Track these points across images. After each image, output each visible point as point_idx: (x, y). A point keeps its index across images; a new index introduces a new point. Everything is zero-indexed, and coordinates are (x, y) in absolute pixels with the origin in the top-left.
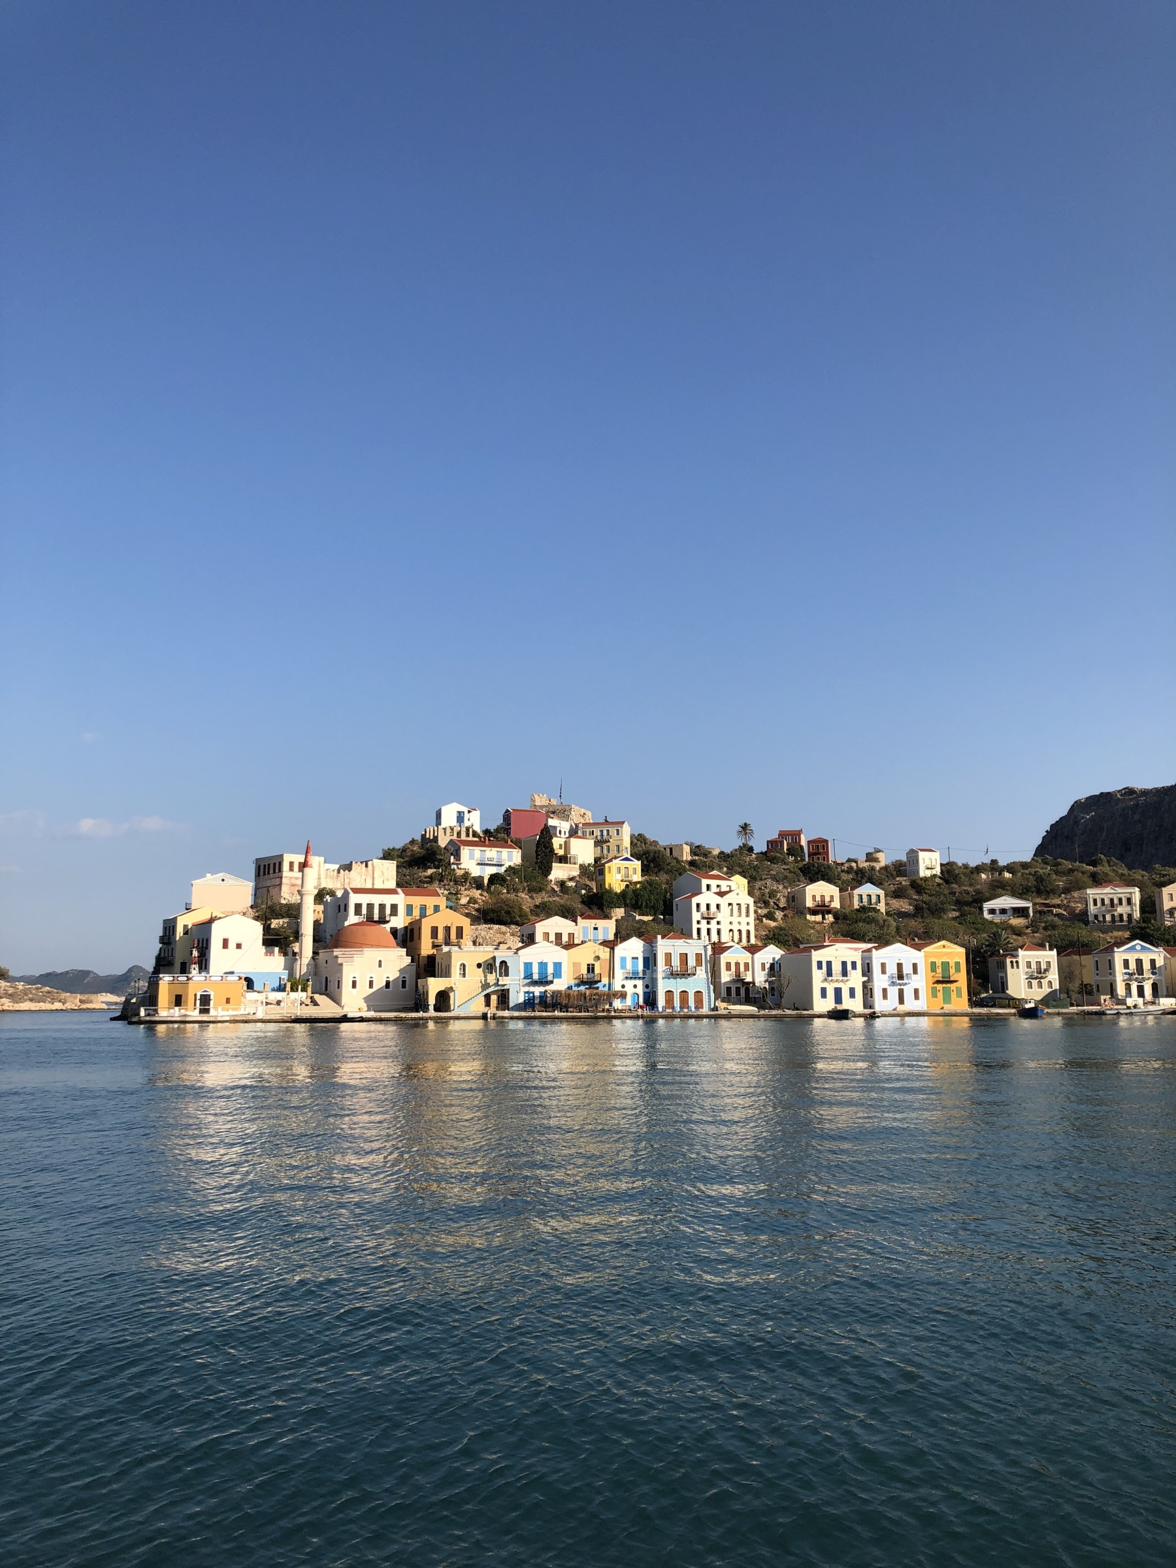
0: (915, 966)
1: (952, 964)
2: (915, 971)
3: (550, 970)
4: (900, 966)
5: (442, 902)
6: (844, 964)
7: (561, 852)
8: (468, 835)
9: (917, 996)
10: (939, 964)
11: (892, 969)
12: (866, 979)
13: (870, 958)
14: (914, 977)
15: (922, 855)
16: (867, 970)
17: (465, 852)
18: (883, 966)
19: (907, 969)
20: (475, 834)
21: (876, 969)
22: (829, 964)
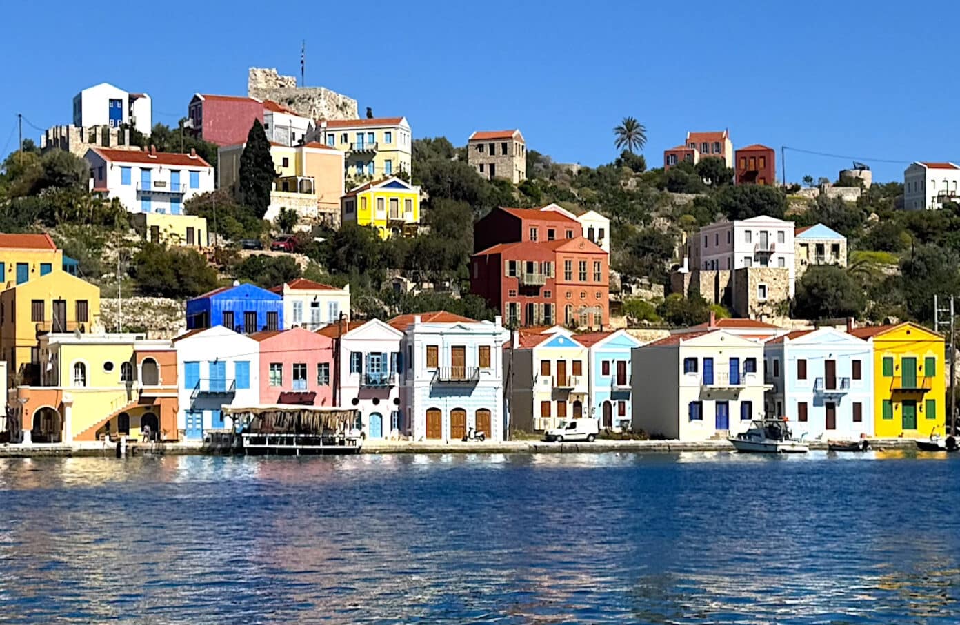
0: (857, 365)
1: (921, 362)
2: (857, 375)
3: (230, 373)
4: (830, 366)
5: (56, 258)
6: (734, 361)
7: (288, 172)
8: (121, 142)
9: (857, 417)
10: (897, 361)
11: (816, 370)
12: (771, 386)
13: (781, 353)
14: (854, 383)
15: (931, 174)
16: (774, 373)
17: (114, 172)
18: (802, 365)
19: (843, 370)
20: (136, 138)
21: (790, 370)
22: (709, 361)
